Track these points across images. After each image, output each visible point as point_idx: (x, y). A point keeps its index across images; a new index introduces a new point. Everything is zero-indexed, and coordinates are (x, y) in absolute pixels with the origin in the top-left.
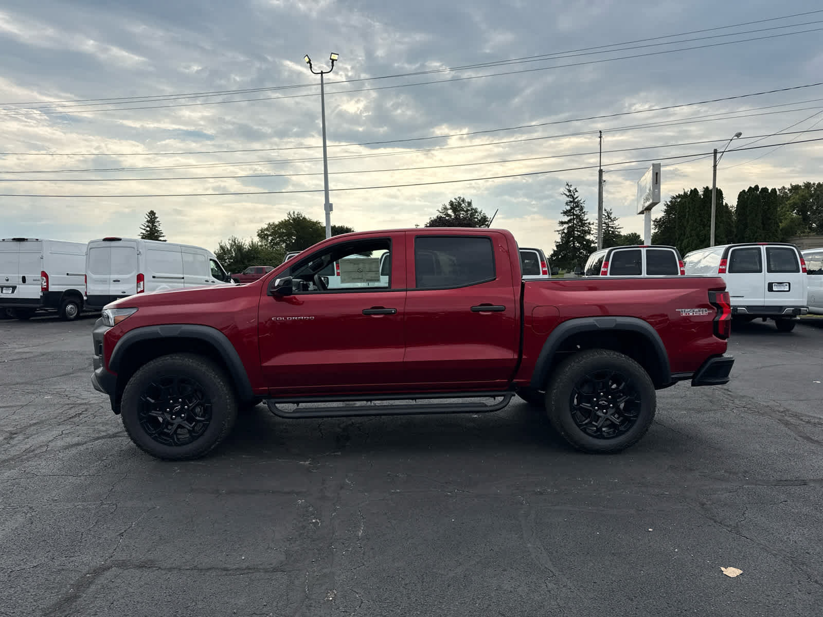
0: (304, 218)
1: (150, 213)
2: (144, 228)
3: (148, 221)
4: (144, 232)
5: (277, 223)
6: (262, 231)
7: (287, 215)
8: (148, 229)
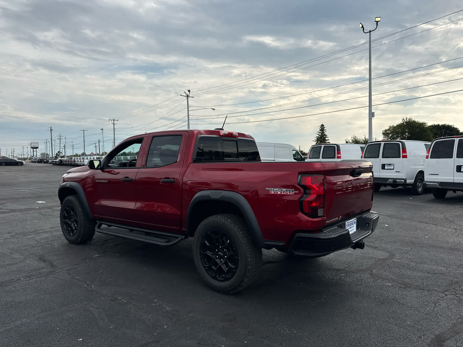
0: (414, 121)
1: (321, 126)
2: (318, 133)
3: (320, 130)
4: (318, 136)
5: (395, 125)
6: (386, 131)
7: (402, 120)
8: (320, 134)
